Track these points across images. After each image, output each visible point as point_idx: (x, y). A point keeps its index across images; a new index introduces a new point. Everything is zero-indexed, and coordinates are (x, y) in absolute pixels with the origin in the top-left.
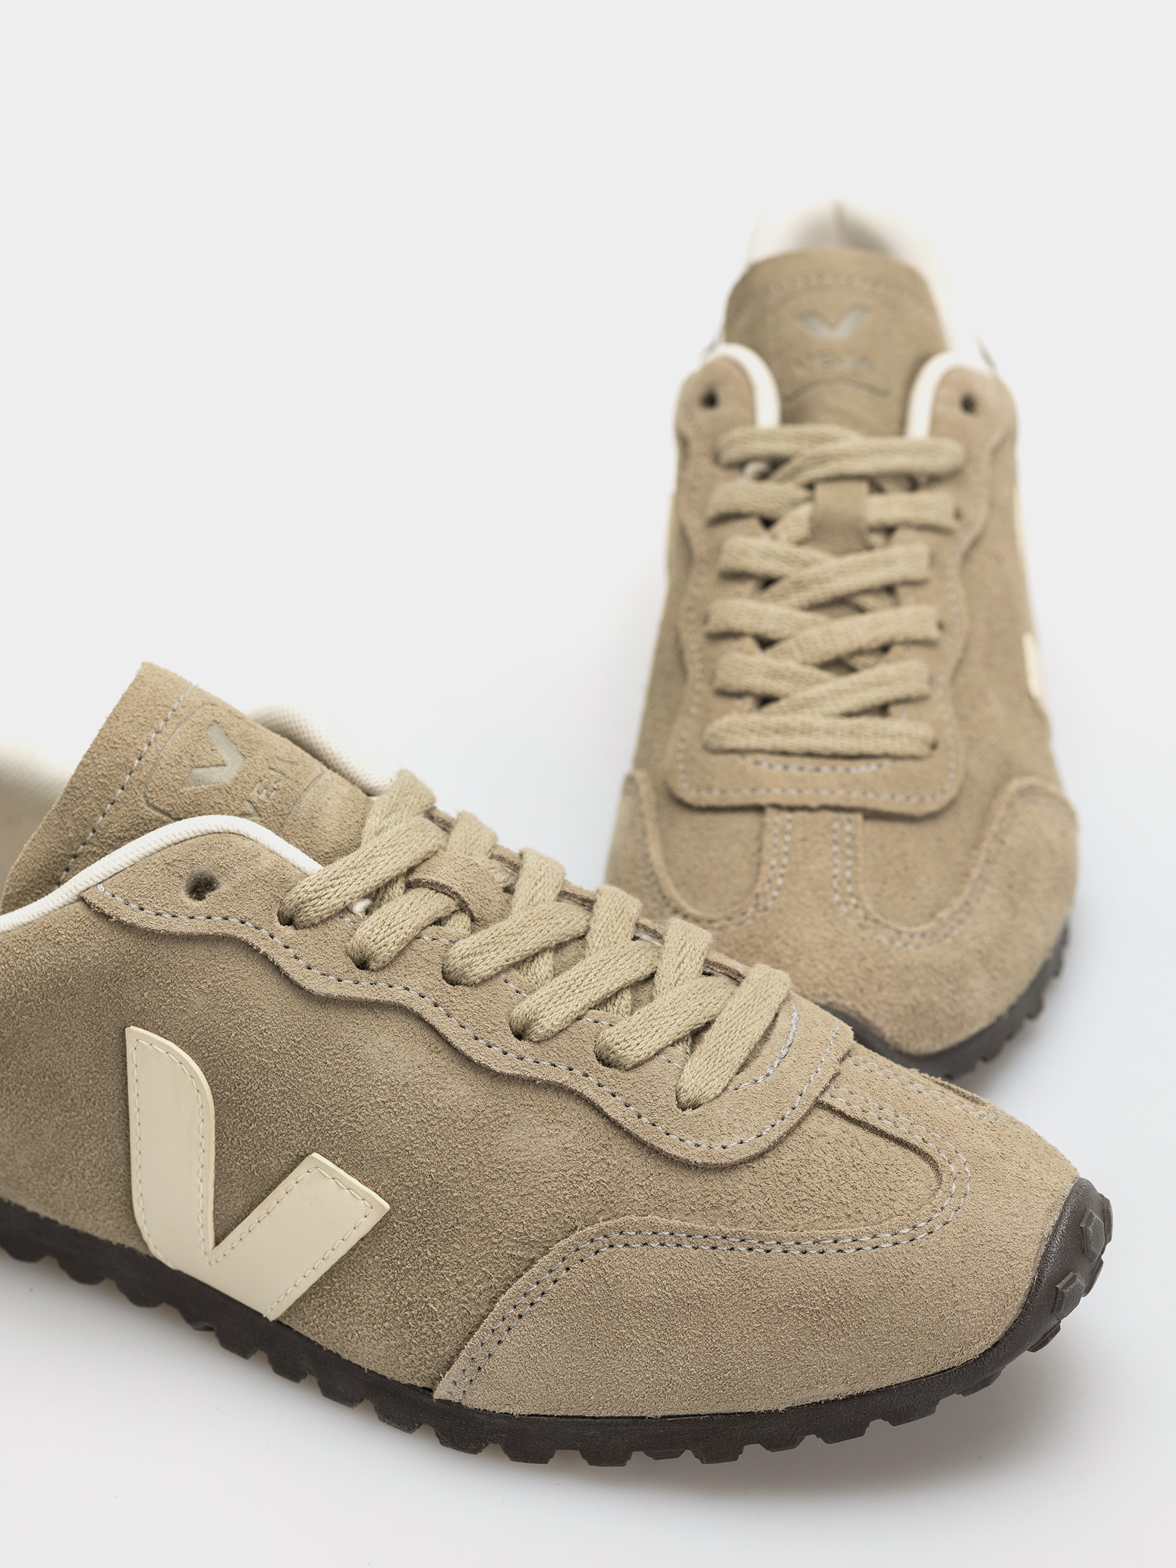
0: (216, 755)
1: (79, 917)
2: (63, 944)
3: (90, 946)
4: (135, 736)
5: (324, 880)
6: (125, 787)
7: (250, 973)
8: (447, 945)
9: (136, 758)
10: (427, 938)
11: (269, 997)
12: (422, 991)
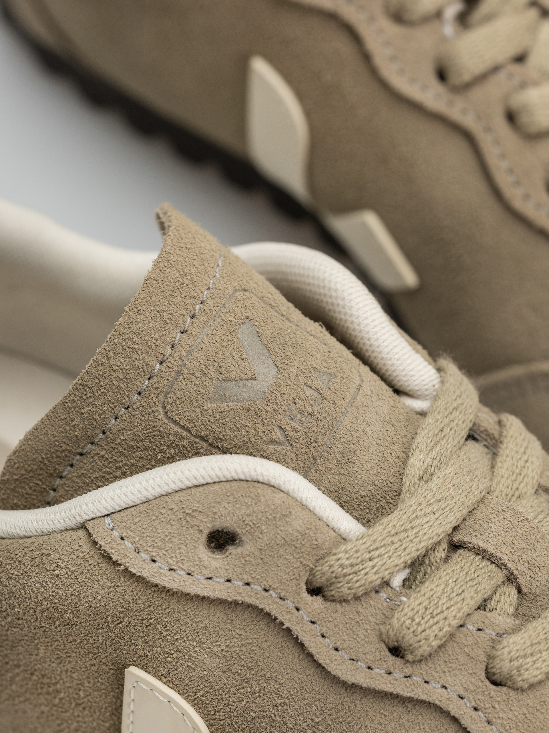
0: (247, 365)
1: (82, 552)
2: (63, 579)
3: (93, 587)
4: (156, 337)
5: (362, 552)
6: (143, 393)
7: (269, 643)
8: (493, 640)
9: (156, 362)
10: (470, 627)
11: (289, 672)
12: (462, 693)
